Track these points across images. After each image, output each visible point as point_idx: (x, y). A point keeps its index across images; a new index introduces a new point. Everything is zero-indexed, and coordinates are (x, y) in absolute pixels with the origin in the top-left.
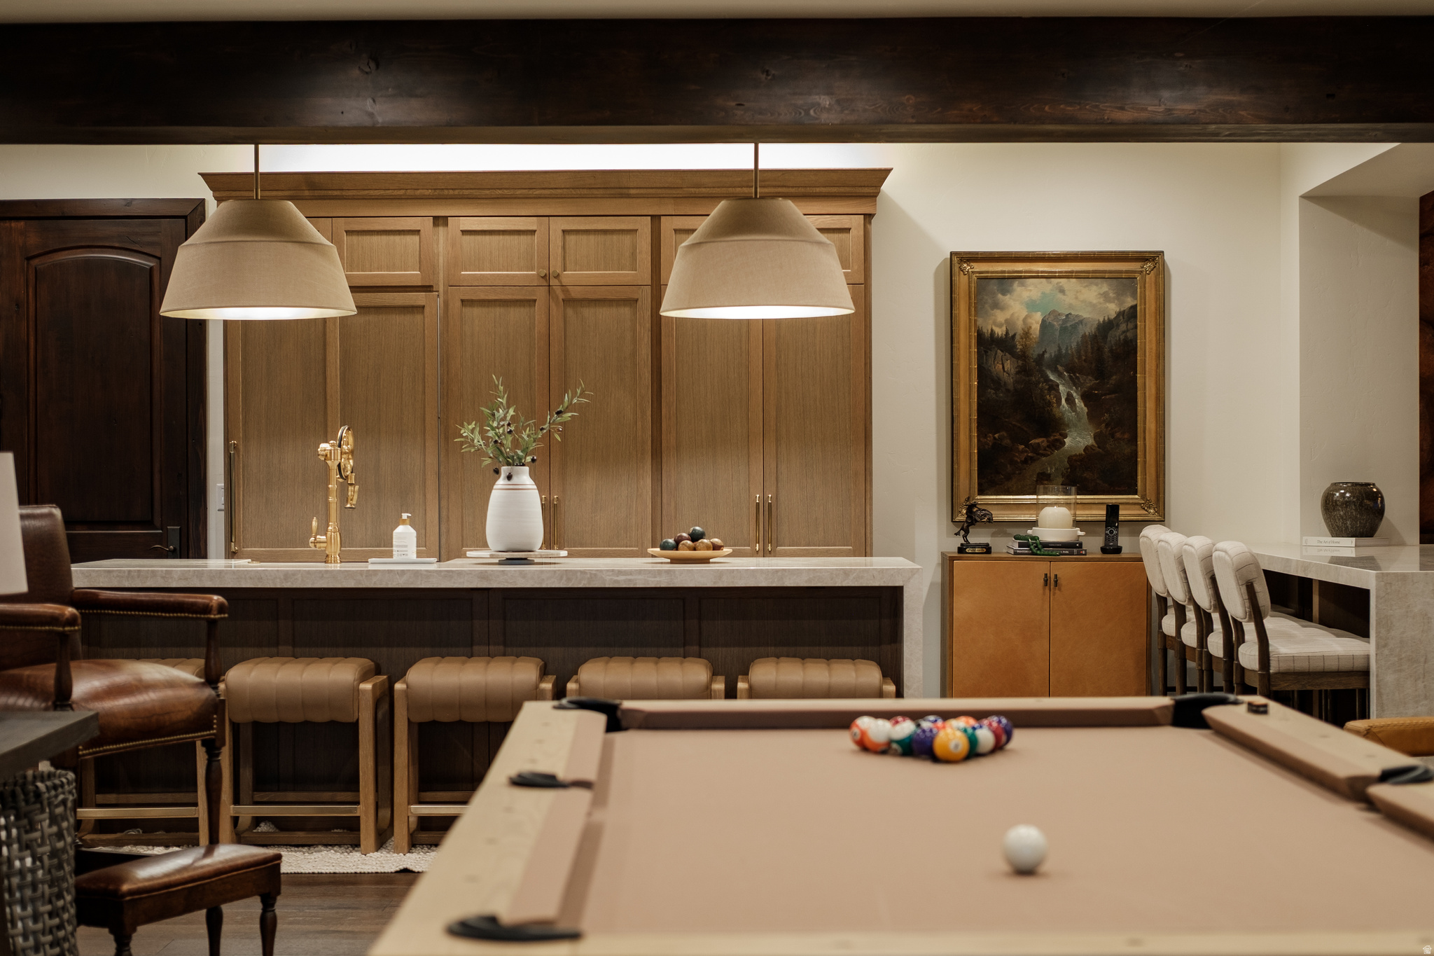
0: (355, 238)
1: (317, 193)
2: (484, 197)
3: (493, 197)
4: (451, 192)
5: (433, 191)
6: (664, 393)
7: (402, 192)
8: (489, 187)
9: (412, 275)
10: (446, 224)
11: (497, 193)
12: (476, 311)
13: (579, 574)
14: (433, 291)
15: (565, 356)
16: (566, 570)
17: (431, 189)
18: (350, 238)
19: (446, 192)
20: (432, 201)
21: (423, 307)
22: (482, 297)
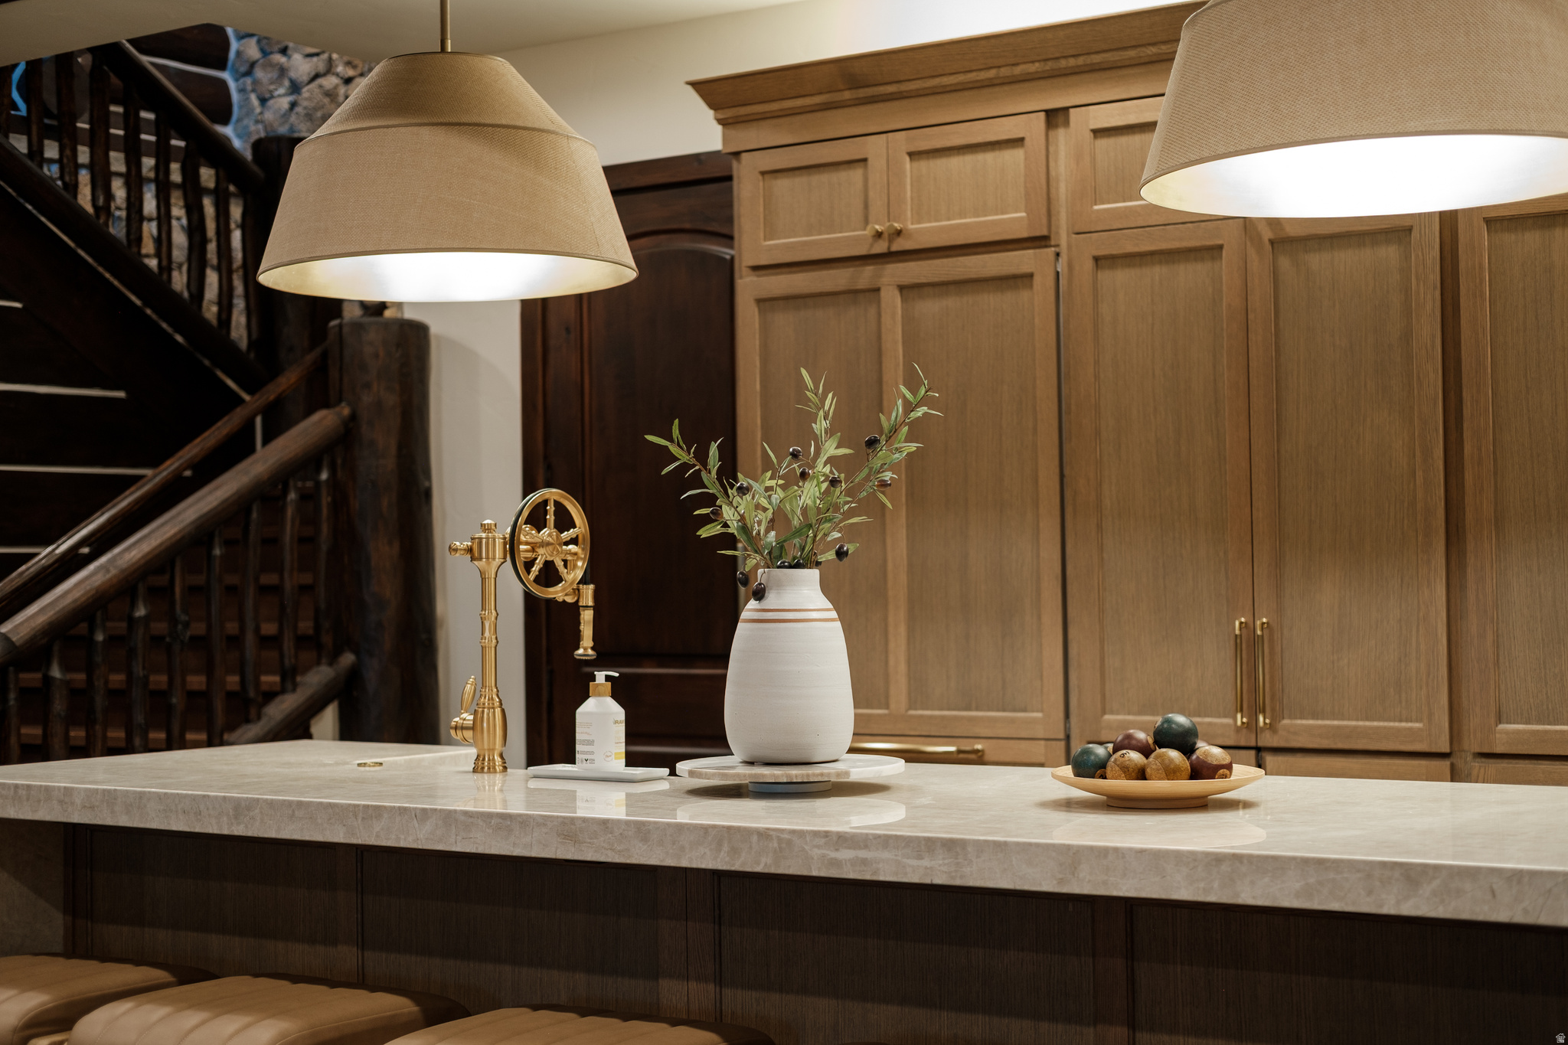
0: (924, 165)
1: (863, 93)
2: (1127, 63)
3: (1142, 61)
4: (1072, 62)
5: (1042, 63)
6: (1467, 411)
7: (992, 73)
8: (1134, 43)
9: (1014, 220)
10: (1067, 123)
11: (1149, 52)
12: (1120, 278)
13: (755, 838)
14: (1051, 246)
15: (1277, 351)
16: (729, 828)
17: (1039, 61)
18: (916, 164)
19: (1063, 63)
20: (1042, 82)
21: (1031, 276)
22: (1130, 248)
